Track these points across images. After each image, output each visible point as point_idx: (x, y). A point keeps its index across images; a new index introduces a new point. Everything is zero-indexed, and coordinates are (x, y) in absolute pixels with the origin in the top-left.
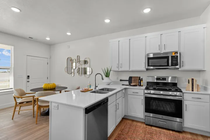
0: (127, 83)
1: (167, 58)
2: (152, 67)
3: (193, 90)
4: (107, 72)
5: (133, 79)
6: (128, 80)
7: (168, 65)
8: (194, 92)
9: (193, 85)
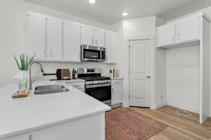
0: (55, 77)
1: (99, 52)
2: (86, 59)
3: (114, 78)
4: (22, 59)
5: (62, 73)
6: (56, 73)
7: (99, 58)
8: (115, 78)
9: (114, 74)
